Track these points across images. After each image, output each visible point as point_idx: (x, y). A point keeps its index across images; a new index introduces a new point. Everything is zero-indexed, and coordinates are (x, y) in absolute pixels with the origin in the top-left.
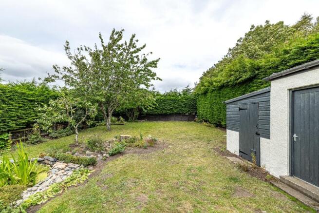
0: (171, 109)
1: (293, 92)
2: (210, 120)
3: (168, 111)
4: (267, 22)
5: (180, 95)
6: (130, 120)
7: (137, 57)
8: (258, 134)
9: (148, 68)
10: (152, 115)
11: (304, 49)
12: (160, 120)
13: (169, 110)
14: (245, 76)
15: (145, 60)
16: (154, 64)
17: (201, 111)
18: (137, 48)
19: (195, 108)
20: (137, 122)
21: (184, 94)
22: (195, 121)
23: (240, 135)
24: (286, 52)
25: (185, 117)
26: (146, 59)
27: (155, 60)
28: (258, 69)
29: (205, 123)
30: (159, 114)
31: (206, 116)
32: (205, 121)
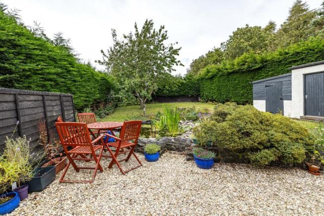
1: (305, 75)
2: (216, 99)
3: (176, 94)
4: (247, 25)
8: (281, 99)
10: (162, 97)
11: (298, 53)
12: (168, 101)
13: (177, 92)
14: (257, 66)
16: (176, 52)
17: (205, 93)
19: (198, 90)
22: (198, 101)
23: (266, 102)
24: (287, 53)
26: (173, 48)
28: (265, 62)
29: (211, 102)
30: (168, 96)
31: (212, 97)
32: (211, 101)
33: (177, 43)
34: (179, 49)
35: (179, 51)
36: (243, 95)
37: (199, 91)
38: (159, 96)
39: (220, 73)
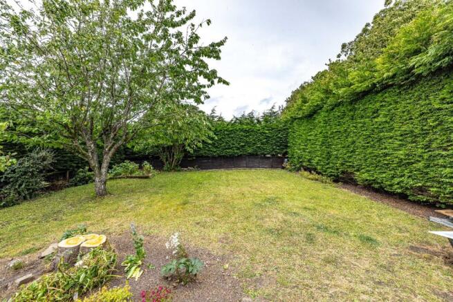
0: (243, 146)
2: (319, 167)
3: (236, 151)
5: (259, 122)
6: (165, 168)
7: (178, 35)
9: (201, 58)
10: (207, 157)
12: (220, 167)
13: (238, 149)
15: (194, 39)
16: (213, 51)
17: (296, 150)
18: (177, 10)
19: (284, 145)
20: (179, 171)
21: (266, 121)
22: (283, 168)
25: (266, 161)
27: (217, 41)
29: (306, 173)
30: (220, 156)
31: (309, 161)
32: (306, 169)
33: (209, 22)
34: (221, 43)
35: (221, 48)
36: (405, 163)
37: (287, 147)
38: (202, 156)
39: (331, 101)
